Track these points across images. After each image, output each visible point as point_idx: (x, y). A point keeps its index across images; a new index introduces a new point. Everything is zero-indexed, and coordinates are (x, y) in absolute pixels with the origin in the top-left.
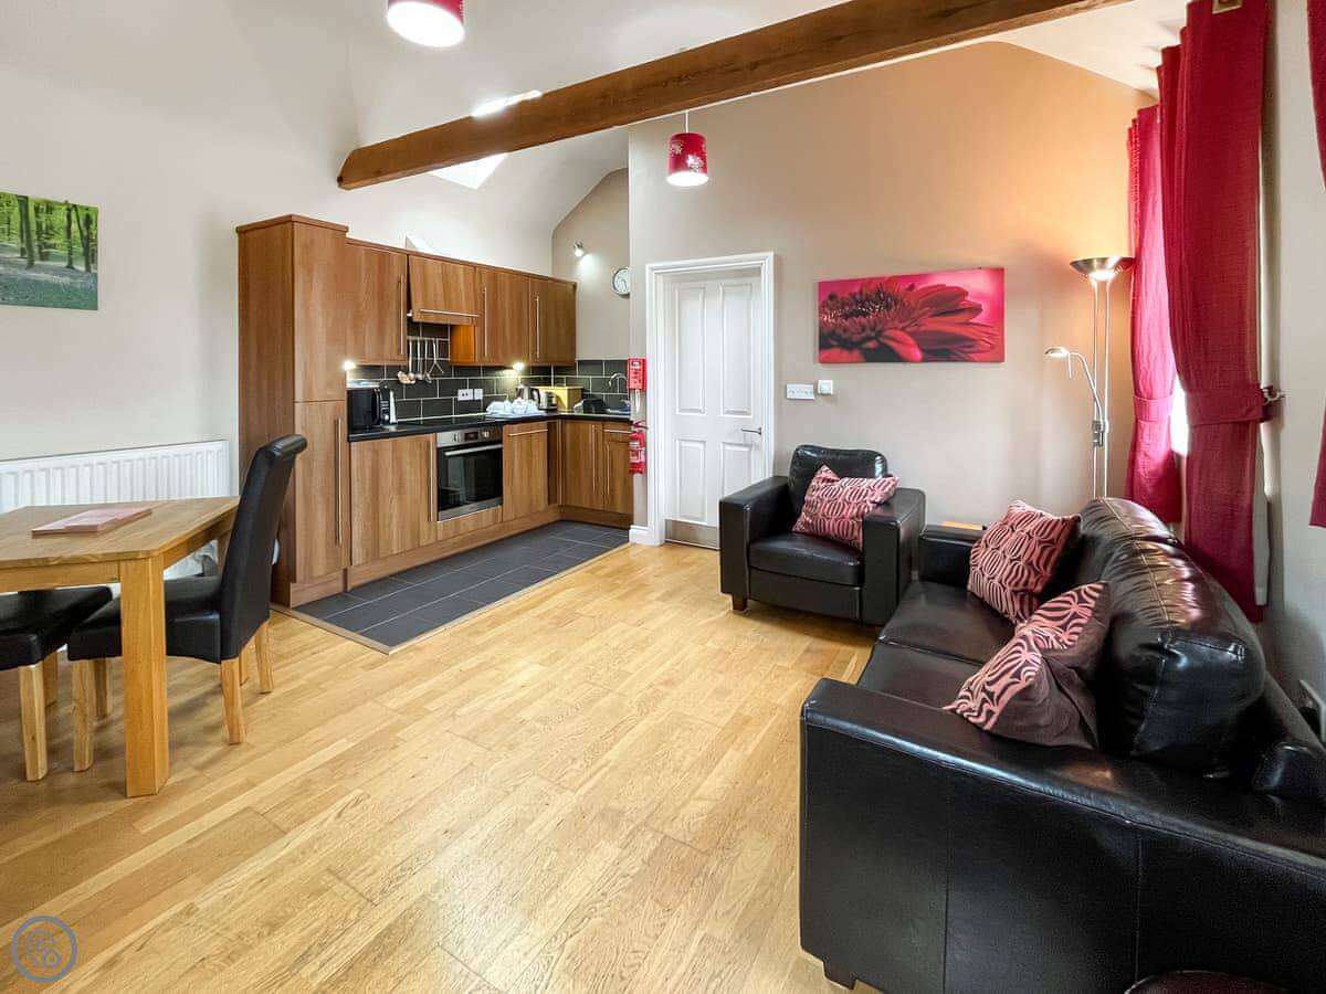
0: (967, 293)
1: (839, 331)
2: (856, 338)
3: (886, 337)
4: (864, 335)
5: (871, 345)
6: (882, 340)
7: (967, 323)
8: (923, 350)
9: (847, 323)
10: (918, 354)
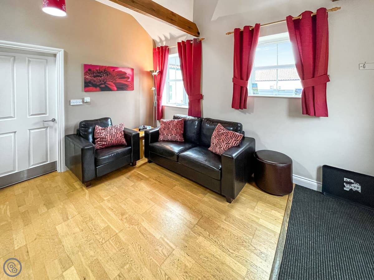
0: (126, 74)
1: (92, 81)
2: (98, 84)
3: (107, 84)
4: (100, 83)
5: (103, 86)
6: (106, 85)
7: (127, 81)
8: (117, 88)
9: (95, 79)
10: (116, 89)
